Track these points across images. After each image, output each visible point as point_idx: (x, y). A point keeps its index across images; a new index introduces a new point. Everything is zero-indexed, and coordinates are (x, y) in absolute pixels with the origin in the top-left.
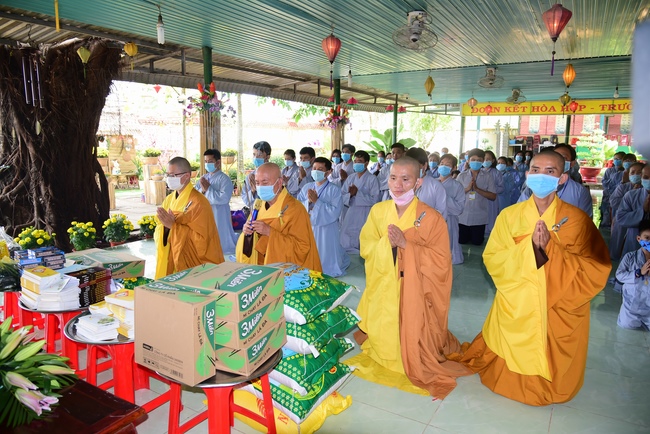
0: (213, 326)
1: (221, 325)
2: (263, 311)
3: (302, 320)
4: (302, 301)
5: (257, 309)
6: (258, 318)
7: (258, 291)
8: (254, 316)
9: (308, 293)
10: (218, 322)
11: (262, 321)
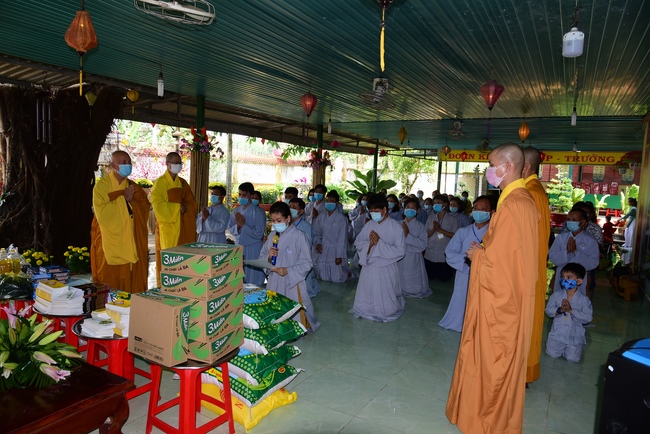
0: (187, 324)
1: (193, 325)
2: (226, 316)
3: (255, 325)
4: (257, 312)
5: (221, 314)
6: (221, 321)
7: (222, 301)
8: (218, 319)
9: (263, 306)
10: (191, 322)
11: (225, 324)
